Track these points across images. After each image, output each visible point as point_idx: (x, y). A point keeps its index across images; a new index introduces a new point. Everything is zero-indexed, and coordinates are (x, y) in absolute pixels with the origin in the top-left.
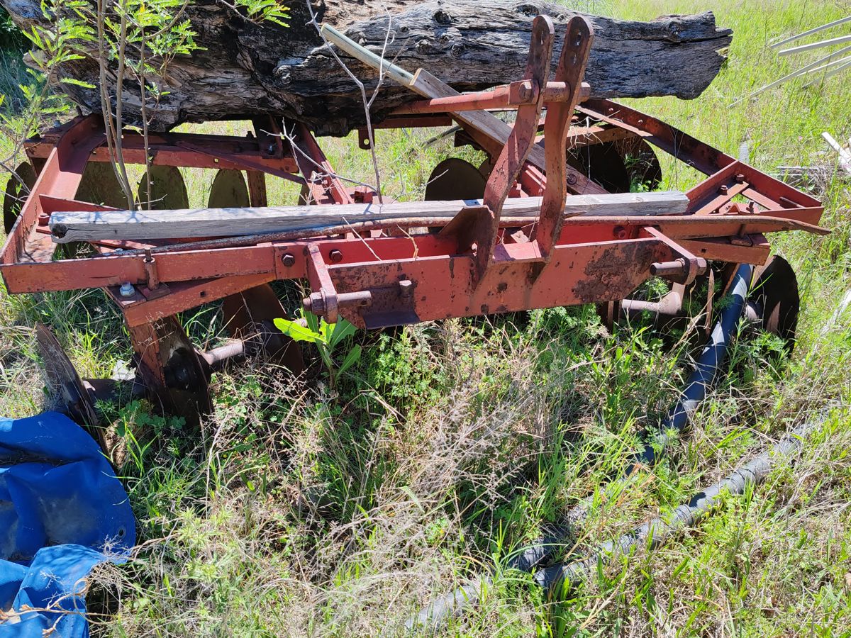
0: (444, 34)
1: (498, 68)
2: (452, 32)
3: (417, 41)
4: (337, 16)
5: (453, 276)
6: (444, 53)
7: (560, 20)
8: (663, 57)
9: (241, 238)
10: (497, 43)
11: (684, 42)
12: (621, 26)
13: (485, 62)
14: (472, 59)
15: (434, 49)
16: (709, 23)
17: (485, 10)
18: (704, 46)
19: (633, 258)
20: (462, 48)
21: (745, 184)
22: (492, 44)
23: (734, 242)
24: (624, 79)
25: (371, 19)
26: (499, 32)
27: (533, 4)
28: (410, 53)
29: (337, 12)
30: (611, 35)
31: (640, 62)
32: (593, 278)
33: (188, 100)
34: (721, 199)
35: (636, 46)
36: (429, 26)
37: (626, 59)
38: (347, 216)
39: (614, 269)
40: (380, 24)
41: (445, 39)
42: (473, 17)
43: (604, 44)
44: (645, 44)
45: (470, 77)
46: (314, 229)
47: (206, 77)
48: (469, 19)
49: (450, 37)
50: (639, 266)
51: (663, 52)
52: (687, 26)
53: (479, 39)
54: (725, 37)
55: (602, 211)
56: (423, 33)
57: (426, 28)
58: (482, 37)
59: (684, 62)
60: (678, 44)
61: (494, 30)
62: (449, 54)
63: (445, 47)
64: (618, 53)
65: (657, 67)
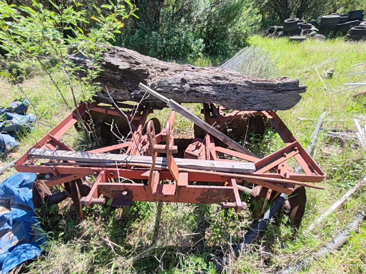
2: (187, 85)
6: (182, 93)
7: (229, 82)
8: (273, 96)
11: (283, 91)
12: (255, 84)
14: (193, 95)
15: (179, 91)
16: (296, 84)
17: (201, 77)
19: (221, 193)
20: (189, 91)
21: (298, 152)
22: (201, 90)
23: (277, 185)
24: (254, 104)
25: (161, 79)
26: (204, 86)
27: (219, 76)
28: (171, 92)
29: (152, 75)
30: (251, 87)
31: (263, 98)
35: (261, 91)
36: (179, 83)
37: (256, 96)
38: (117, 161)
39: (213, 195)
40: (163, 82)
42: (196, 80)
43: (248, 91)
44: (265, 91)
46: (106, 164)
49: (185, 87)
52: (286, 84)
53: (196, 88)
54: (304, 89)
55: (216, 169)
56: (176, 85)
59: (283, 98)
60: (280, 92)
62: (184, 93)
64: (253, 94)
65: (270, 100)
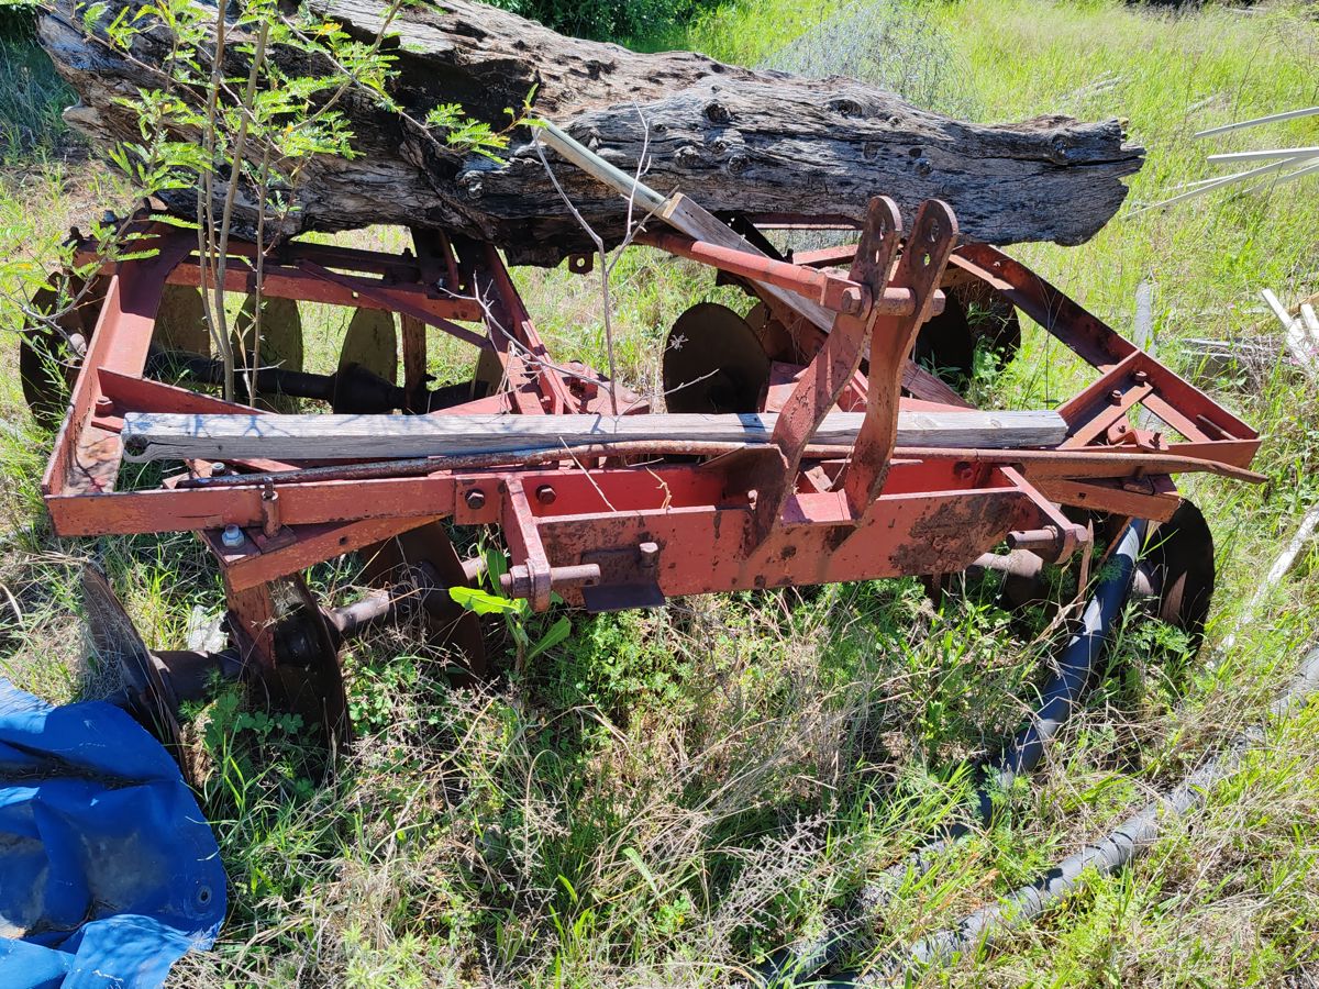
0: (718, 139)
1: (796, 193)
2: (731, 136)
3: (677, 147)
4: (558, 98)
5: (718, 536)
6: (716, 168)
7: (893, 125)
8: (1040, 185)
9: (406, 463)
10: (796, 156)
11: (1071, 164)
12: (982, 137)
13: (777, 184)
14: (757, 179)
15: (702, 160)
16: (1112, 137)
17: (781, 104)
18: (1102, 171)
19: (982, 515)
20: (744, 161)
21: (1148, 387)
22: (790, 158)
23: (1127, 487)
24: (981, 217)
25: (610, 109)
26: (802, 140)
27: (854, 100)
28: (665, 165)
29: (558, 92)
30: (965, 150)
31: (1006, 191)
32: (921, 541)
33: (318, 202)
34: (1111, 412)
35: (1000, 167)
36: (696, 125)
37: (985, 185)
38: (565, 436)
39: (953, 530)
40: (623, 118)
41: (719, 147)
42: (764, 114)
43: (955, 162)
44: (1015, 165)
45: (753, 204)
46: (516, 454)
47: (349, 171)
48: (758, 117)
49: (728, 144)
50: (989, 526)
51: (1040, 178)
52: (1079, 141)
53: (770, 149)
54: (1134, 160)
55: (941, 439)
56: (687, 136)
57: (692, 127)
58: (775, 146)
59: (1070, 193)
60: (1063, 168)
61: (793, 135)
62: (723, 169)
63: (719, 158)
64: (975, 177)
65: (1031, 200)
